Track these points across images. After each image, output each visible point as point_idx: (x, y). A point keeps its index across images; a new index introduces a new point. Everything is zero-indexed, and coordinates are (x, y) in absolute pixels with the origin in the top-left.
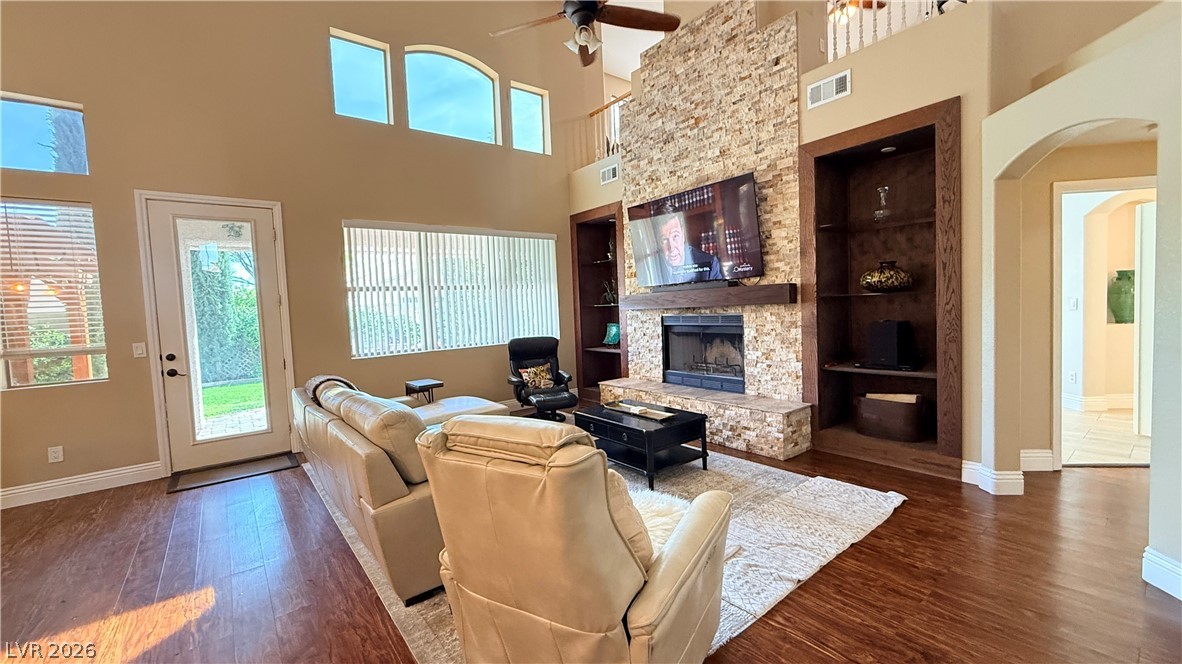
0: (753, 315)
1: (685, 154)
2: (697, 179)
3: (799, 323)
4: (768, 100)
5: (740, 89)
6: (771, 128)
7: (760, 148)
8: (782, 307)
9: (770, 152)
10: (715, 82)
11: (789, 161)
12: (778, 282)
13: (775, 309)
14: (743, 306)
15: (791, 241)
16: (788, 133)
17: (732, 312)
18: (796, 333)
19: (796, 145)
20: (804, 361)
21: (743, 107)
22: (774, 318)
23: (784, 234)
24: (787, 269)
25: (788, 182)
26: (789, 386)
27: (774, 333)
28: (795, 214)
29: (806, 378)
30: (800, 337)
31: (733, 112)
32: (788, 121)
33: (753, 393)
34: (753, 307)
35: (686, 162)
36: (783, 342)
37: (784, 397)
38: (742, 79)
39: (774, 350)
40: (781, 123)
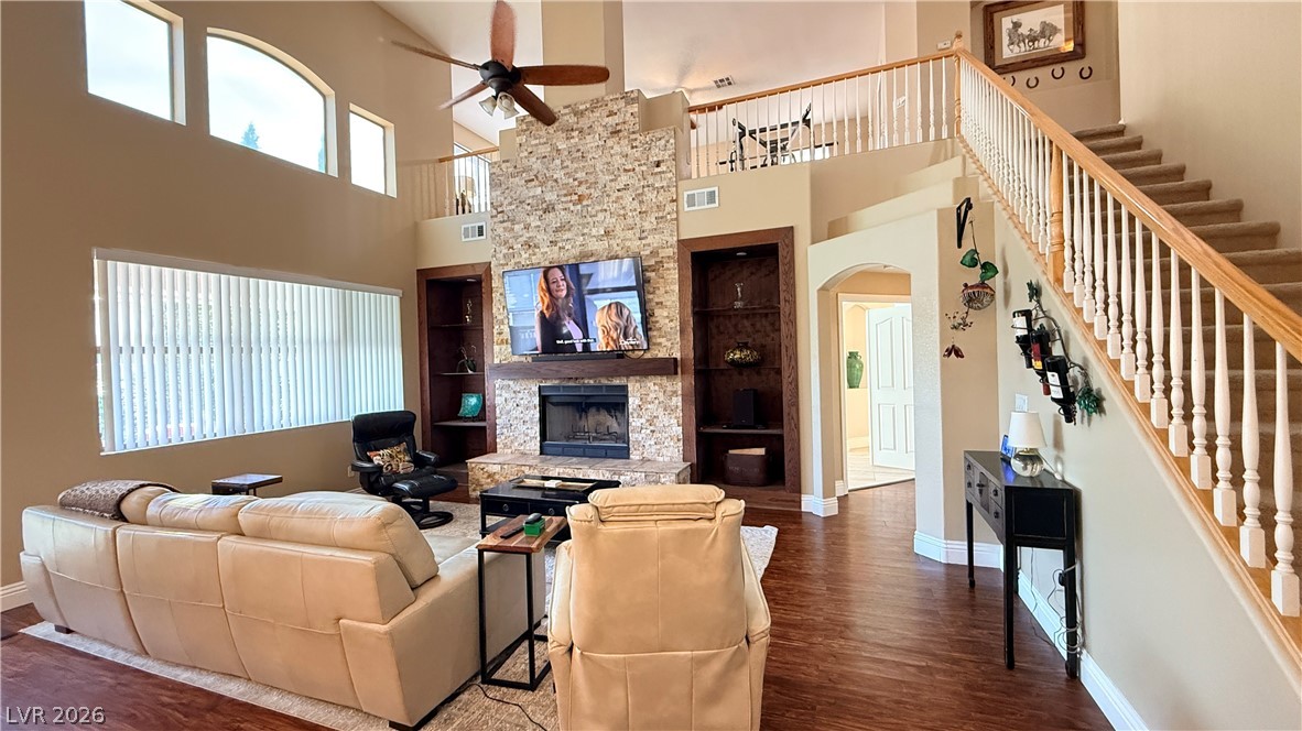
0: (638, 384)
1: (567, 227)
2: (580, 253)
3: (680, 392)
4: (650, 196)
6: (653, 220)
8: (665, 378)
9: (654, 240)
10: (599, 166)
11: (670, 252)
12: (660, 355)
13: (658, 380)
14: (628, 376)
15: (672, 321)
16: (668, 227)
17: (617, 382)
18: (677, 401)
19: (675, 239)
20: (684, 426)
21: (628, 197)
22: (657, 388)
23: (665, 314)
24: (669, 344)
25: (668, 269)
26: (671, 449)
27: (657, 401)
28: (675, 297)
29: (686, 440)
30: (680, 404)
32: (669, 217)
33: (638, 458)
34: (638, 378)
35: (568, 235)
36: (665, 410)
37: (667, 459)
39: (657, 417)
40: (662, 218)
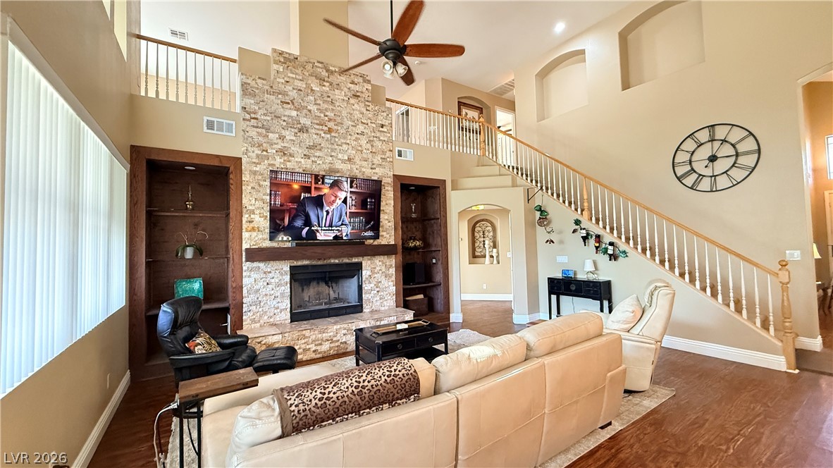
5: (361, 128)
7: (374, 166)
9: (379, 171)
10: (344, 113)
11: (389, 180)
15: (389, 222)
16: (388, 165)
17: (355, 260)
19: (392, 173)
20: (396, 285)
21: (363, 140)
22: (380, 263)
23: (386, 217)
24: (388, 236)
26: (389, 301)
27: (381, 272)
29: (397, 294)
30: (394, 273)
31: (356, 138)
32: (388, 159)
33: (368, 310)
34: (369, 257)
35: (319, 153)
36: (386, 277)
37: (386, 308)
38: (362, 122)
